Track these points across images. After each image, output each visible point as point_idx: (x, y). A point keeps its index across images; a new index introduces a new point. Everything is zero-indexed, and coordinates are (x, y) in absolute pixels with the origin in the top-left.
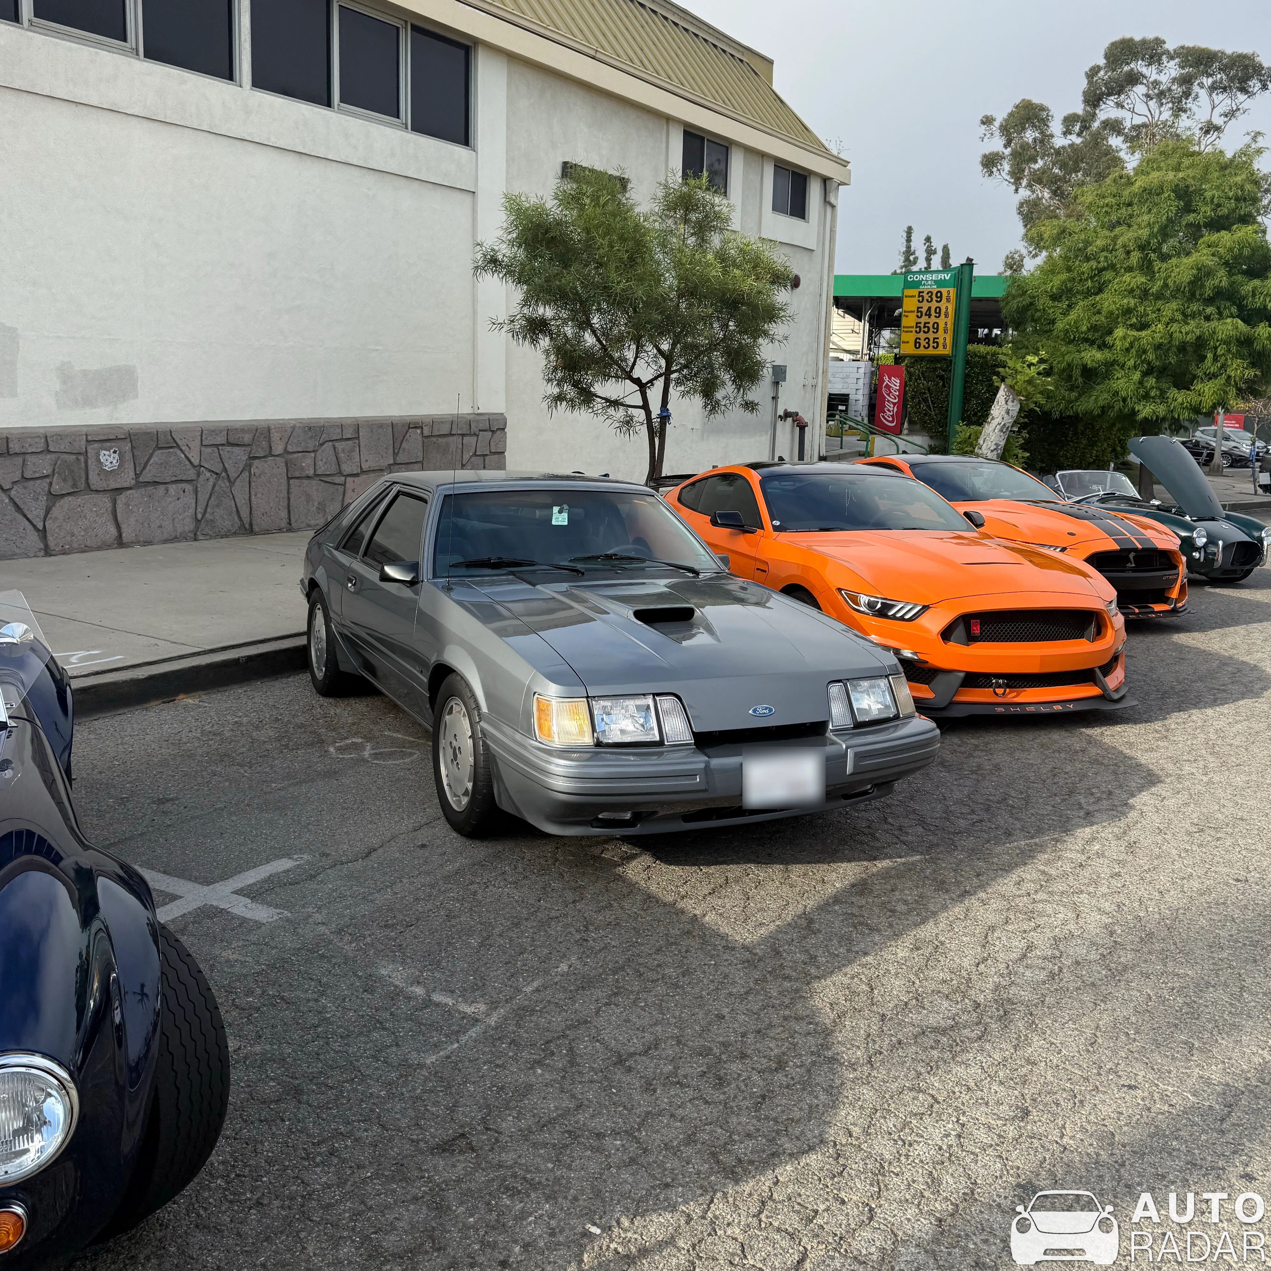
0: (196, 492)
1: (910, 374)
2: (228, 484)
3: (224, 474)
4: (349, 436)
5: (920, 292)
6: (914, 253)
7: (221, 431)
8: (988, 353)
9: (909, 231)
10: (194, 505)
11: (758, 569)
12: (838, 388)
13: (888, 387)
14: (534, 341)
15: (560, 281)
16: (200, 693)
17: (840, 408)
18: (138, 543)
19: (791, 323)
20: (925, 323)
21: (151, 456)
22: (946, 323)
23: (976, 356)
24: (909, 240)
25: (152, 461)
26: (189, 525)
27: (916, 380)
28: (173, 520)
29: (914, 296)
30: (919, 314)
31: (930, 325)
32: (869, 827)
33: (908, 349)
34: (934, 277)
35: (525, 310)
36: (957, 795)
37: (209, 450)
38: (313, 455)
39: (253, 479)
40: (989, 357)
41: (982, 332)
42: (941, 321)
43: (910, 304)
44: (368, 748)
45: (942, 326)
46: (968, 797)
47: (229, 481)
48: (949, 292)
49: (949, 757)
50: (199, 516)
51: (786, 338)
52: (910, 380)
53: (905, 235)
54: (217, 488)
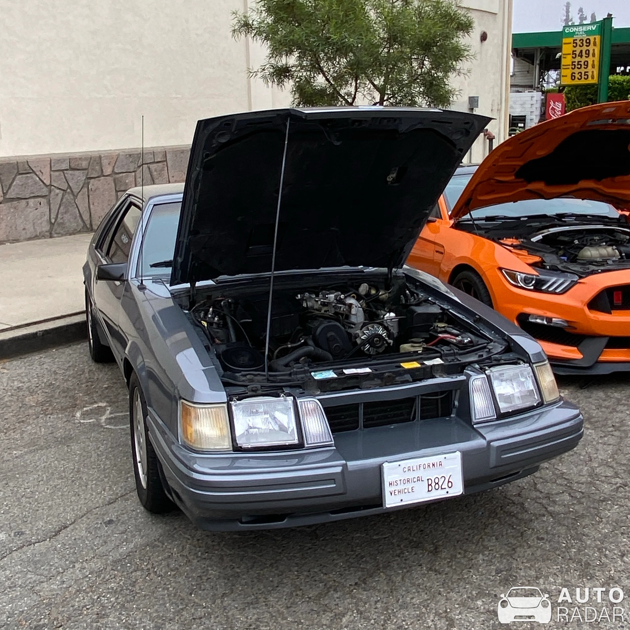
0: (49, 203)
1: (568, 99)
2: (72, 197)
3: (69, 190)
4: (159, 160)
5: (574, 40)
6: (571, 20)
7: (65, 160)
8: (624, 81)
9: (568, 6)
10: (48, 213)
11: (437, 252)
12: (517, 112)
13: (553, 109)
14: (280, 82)
15: (294, 36)
16: (5, 360)
17: (520, 125)
18: (8, 241)
19: (474, 61)
20: (579, 62)
21: (14, 179)
22: (593, 61)
23: (615, 83)
24: (568, 12)
25: (14, 183)
26: (46, 227)
27: (573, 102)
28: (34, 224)
29: (570, 43)
30: (574, 56)
31: (582, 63)
32: (519, 495)
33: (567, 81)
34: (584, 29)
35: (273, 61)
36: (602, 456)
37: (57, 173)
38: (133, 174)
39: (91, 193)
40: (625, 83)
41: (619, 69)
42: (590, 60)
43: (567, 49)
44: (108, 412)
45: (590, 63)
46: (612, 457)
47: (73, 195)
48: (595, 39)
49: (594, 413)
50: (53, 221)
51: (469, 71)
52: (569, 102)
53: (565, 8)
54: (64, 200)
